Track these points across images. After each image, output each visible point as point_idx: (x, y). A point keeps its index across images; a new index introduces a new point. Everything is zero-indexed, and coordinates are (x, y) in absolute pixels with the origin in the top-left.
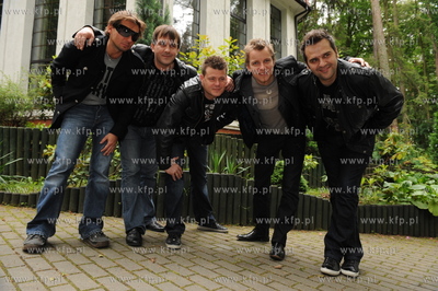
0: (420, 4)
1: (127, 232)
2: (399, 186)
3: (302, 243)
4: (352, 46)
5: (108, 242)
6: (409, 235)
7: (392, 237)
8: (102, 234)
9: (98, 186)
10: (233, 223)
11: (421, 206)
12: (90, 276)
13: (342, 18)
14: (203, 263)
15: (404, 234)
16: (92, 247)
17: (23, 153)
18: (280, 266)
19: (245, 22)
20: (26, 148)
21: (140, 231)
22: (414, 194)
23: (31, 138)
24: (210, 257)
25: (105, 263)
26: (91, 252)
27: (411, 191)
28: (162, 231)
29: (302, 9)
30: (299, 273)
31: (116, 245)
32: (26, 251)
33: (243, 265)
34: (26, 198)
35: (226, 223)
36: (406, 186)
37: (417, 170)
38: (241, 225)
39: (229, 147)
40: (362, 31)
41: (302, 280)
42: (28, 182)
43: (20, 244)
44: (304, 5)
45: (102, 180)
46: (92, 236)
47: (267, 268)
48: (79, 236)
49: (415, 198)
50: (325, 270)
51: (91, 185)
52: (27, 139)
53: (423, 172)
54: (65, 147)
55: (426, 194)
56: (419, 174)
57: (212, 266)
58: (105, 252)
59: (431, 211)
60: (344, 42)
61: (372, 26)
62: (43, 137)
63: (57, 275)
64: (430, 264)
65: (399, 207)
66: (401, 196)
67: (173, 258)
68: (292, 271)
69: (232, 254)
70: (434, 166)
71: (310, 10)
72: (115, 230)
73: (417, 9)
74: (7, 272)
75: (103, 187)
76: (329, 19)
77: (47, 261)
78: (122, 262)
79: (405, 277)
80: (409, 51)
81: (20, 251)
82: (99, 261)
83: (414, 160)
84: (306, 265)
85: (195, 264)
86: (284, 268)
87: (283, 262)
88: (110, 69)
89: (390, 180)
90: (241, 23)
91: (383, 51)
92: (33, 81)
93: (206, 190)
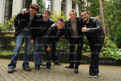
0: (112, 1)
1: (35, 66)
2: (107, 52)
3: (82, 68)
4: (94, 12)
5: (31, 69)
6: (110, 65)
7: (105, 66)
8: (29, 67)
9: (27, 54)
10: (63, 63)
11: (113, 57)
12: (27, 80)
13: (91, 4)
14: (57, 75)
15: (108, 65)
16: (26, 71)
17: (4, 43)
18: (77, 75)
19: (65, 6)
20: (5, 42)
21: (39, 66)
22: (111, 54)
23: (6, 39)
24: (58, 73)
25: (30, 75)
26: (26, 72)
27: (110, 53)
28: (45, 65)
29: (80, 2)
30: (82, 77)
31: (32, 70)
32: (8, 72)
33: (67, 75)
34: (6, 56)
35: (61, 63)
36: (109, 52)
37: (112, 47)
38: (65, 63)
39: (61, 41)
40: (96, 8)
41: (84, 79)
42: (6, 51)
43: (6, 70)
44: (81, 1)
45: (28, 52)
46: (26, 68)
47: (74, 76)
48: (22, 68)
49: (111, 55)
50: (89, 76)
51: (26, 53)
52: (5, 39)
53: (113, 48)
54: (18, 43)
55: (114, 54)
56: (112, 48)
57: (59, 76)
58: (30, 72)
59: (115, 59)
60: (92, 11)
61: (99, 7)
62: (10, 39)
63: (18, 79)
64: (116, 74)
65: (107, 58)
66: (108, 55)
67: (49, 73)
68: (81, 76)
69: (64, 72)
70: (116, 46)
71: (83, 2)
72: (32, 66)
73: (111, 2)
74: (4, 79)
75: (29, 54)
76: (88, 5)
77: (15, 75)
78: (35, 75)
79: (110, 77)
80: (109, 14)
81: (7, 72)
82: (29, 75)
83: (111, 45)
84: (84, 75)
85: (55, 75)
86: (78, 76)
87: (78, 74)
88: (31, 20)
89: (105, 50)
90: (64, 6)
91: (102, 14)
92: (6, 22)
93: (56, 54)
